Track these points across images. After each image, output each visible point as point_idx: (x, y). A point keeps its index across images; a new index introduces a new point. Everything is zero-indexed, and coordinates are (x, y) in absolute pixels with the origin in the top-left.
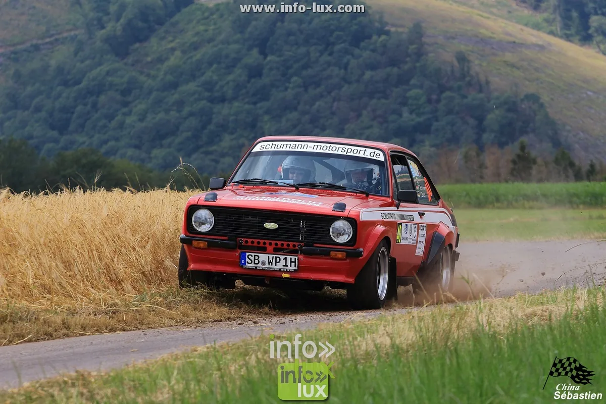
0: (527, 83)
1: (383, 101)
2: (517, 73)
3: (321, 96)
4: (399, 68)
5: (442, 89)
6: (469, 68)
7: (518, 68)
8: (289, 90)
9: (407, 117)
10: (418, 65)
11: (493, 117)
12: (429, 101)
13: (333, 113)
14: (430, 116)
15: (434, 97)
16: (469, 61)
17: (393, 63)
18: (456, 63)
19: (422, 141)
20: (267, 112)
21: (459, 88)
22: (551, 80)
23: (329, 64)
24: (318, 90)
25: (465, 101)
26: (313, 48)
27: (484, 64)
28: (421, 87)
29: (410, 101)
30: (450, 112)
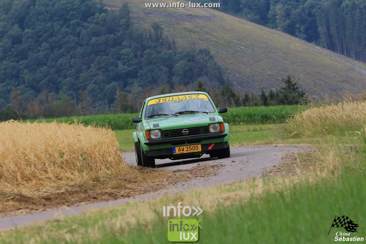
0: (200, 42)
1: (105, 57)
2: (193, 35)
3: (63, 55)
4: (114, 34)
5: (144, 48)
6: (161, 33)
7: (194, 33)
8: (41, 52)
9: (121, 67)
10: (127, 32)
11: (179, 65)
12: (136, 56)
13: (71, 67)
14: (137, 66)
15: (139, 53)
16: (161, 29)
17: (111, 31)
18: (152, 30)
19: (132, 83)
20: (27, 67)
21: (155, 47)
22: (215, 40)
23: (67, 33)
24: (60, 51)
25: (160, 55)
26: (56, 23)
27: (172, 30)
28: (130, 47)
29: (123, 57)
30: (150, 63)
